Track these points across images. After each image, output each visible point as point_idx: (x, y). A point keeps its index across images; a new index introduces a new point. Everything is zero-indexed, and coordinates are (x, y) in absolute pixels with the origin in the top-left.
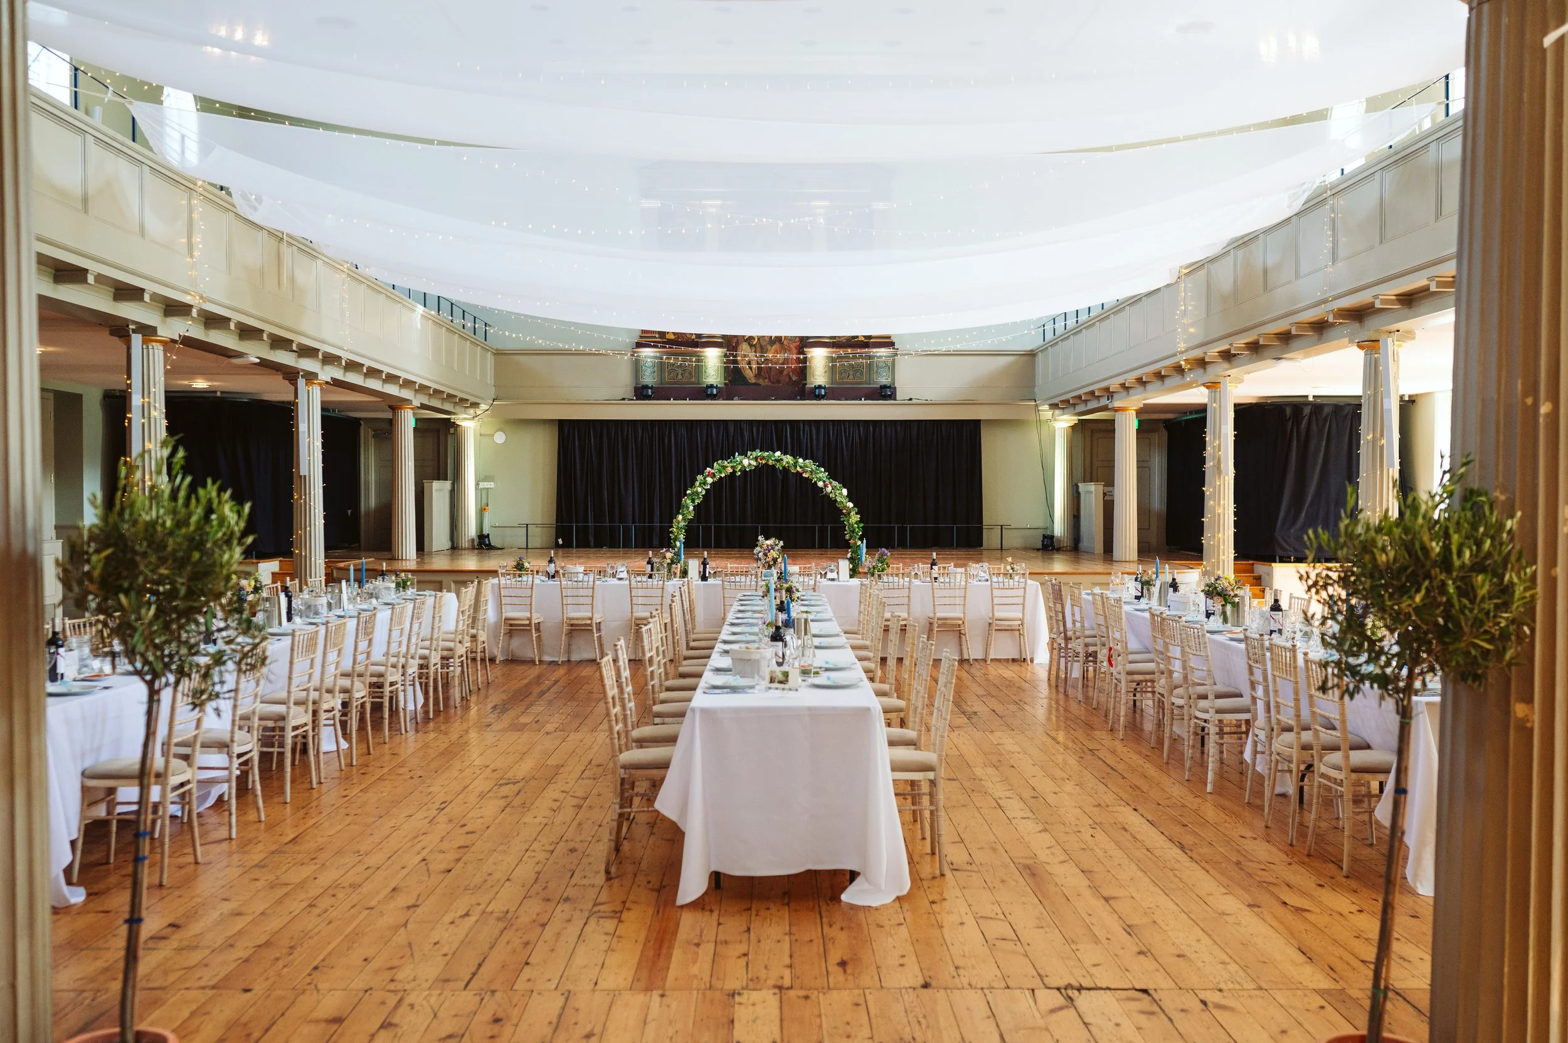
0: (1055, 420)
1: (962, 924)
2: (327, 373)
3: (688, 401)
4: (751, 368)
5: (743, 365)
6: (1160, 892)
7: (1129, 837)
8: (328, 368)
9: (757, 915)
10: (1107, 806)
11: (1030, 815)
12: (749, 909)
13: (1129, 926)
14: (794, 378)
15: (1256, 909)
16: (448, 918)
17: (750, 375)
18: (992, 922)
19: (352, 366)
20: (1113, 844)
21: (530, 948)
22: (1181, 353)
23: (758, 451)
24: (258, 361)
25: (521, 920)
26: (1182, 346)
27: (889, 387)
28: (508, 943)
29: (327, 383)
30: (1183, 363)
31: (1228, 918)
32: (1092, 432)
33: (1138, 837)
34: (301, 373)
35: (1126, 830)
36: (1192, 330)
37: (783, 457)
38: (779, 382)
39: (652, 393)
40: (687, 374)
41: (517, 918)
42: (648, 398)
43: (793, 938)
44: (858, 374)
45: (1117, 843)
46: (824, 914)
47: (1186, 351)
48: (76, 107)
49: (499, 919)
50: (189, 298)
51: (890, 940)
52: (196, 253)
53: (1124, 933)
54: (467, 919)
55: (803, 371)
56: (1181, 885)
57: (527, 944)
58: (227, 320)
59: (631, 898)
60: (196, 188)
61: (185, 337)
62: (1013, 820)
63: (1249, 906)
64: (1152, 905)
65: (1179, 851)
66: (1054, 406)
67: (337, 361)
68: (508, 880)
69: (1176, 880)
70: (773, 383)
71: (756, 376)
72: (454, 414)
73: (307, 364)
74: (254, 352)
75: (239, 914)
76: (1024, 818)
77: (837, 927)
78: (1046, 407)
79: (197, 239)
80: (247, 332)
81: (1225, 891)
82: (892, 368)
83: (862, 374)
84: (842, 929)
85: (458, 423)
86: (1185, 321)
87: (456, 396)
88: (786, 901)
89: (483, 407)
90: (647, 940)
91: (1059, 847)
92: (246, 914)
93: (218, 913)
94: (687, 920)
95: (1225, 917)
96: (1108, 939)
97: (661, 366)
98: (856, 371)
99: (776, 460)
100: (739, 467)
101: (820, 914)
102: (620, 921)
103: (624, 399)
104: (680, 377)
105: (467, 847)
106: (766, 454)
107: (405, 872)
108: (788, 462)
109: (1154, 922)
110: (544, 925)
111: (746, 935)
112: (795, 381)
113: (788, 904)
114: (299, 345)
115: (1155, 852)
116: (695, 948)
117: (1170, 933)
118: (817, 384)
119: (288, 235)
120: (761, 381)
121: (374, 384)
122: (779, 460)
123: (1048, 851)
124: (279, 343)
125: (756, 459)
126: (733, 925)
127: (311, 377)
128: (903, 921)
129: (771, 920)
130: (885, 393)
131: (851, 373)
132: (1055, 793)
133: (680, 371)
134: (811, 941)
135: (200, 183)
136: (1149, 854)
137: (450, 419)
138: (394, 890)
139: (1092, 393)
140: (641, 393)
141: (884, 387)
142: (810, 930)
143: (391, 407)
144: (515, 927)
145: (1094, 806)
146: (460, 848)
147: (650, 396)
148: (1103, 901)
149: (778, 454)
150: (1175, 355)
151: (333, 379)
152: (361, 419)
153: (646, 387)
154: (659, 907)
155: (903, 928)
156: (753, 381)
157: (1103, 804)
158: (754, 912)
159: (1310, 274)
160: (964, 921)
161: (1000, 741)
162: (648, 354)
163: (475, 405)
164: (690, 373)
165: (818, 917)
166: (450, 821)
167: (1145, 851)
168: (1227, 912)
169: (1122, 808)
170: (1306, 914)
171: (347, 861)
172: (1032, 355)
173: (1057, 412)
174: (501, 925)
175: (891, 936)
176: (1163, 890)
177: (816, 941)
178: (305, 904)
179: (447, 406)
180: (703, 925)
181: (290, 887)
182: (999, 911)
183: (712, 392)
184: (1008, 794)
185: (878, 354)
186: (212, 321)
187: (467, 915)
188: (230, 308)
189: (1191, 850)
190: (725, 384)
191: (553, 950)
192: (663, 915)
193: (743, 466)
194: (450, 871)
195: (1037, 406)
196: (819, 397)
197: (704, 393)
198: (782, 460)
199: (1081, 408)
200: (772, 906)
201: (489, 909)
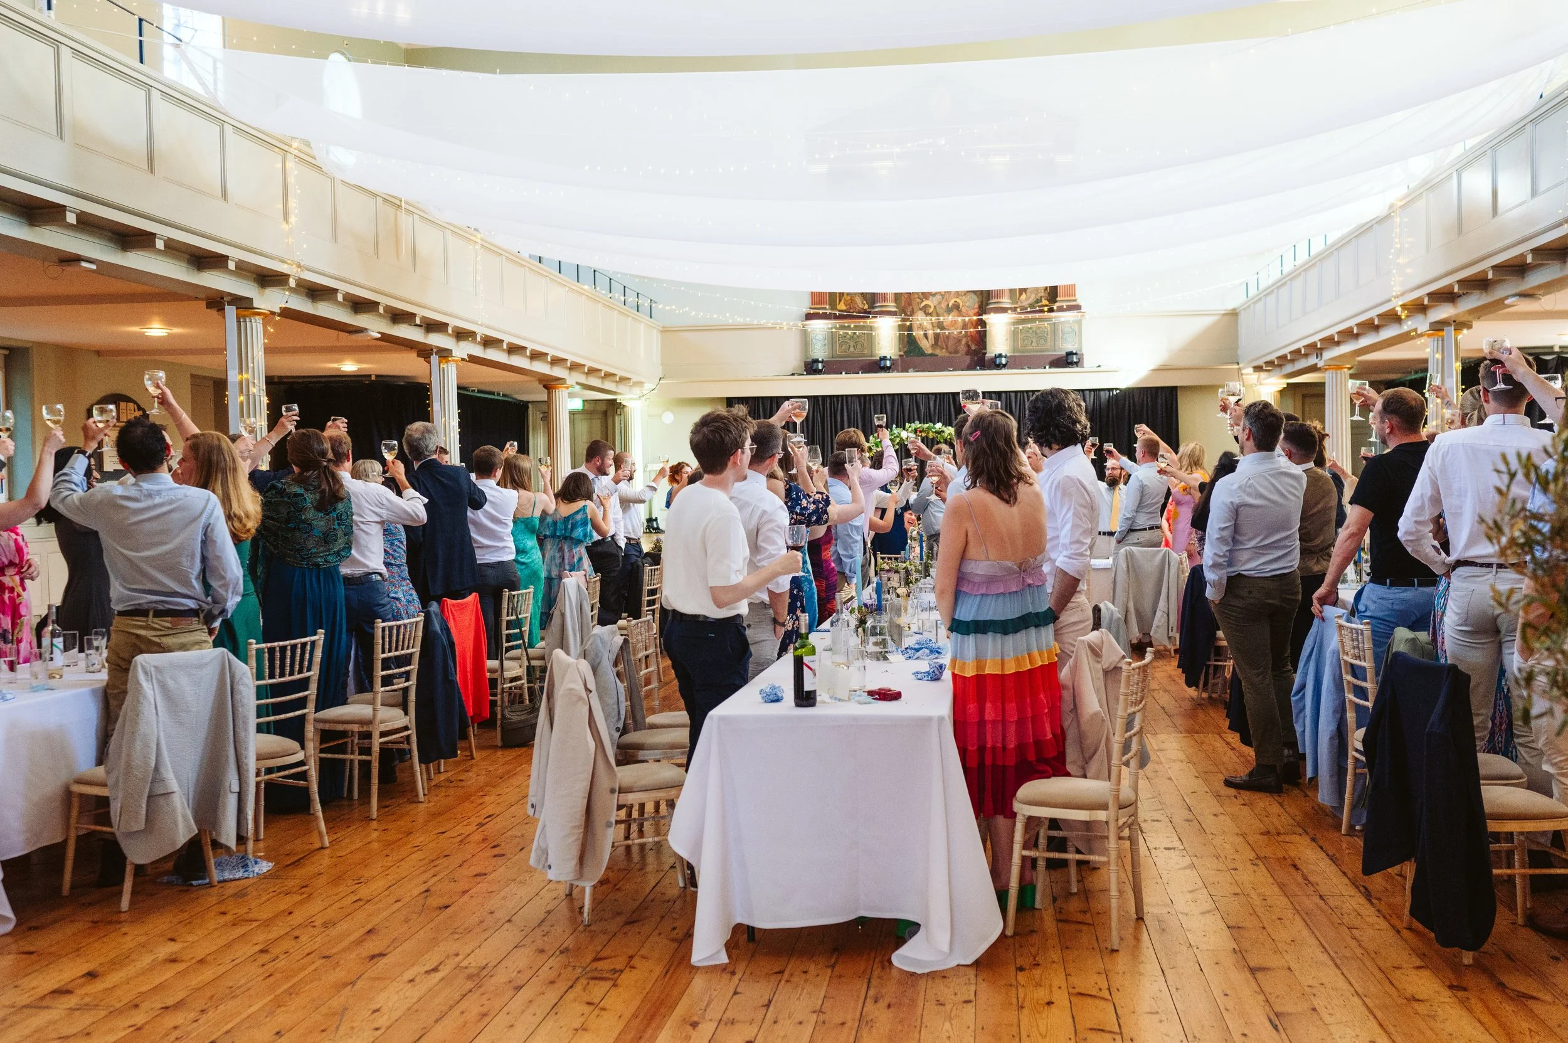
0: (1261, 384)
1: (1050, 1003)
2: (462, 350)
3: (860, 375)
4: (926, 336)
5: (917, 333)
6: (1329, 962)
7: (1299, 879)
8: (463, 344)
9: (788, 981)
10: (1279, 834)
11: (1177, 844)
12: (781, 972)
13: (1277, 1015)
14: (973, 347)
15: (1460, 994)
16: (408, 975)
17: (926, 345)
18: (1089, 1001)
19: (489, 342)
20: (1277, 890)
21: (487, 1020)
22: (1397, 297)
23: (917, 422)
24: (379, 336)
25: (494, 980)
26: (1397, 290)
27: (1076, 354)
28: (462, 1013)
29: (463, 359)
30: (1399, 309)
31: (1420, 1008)
32: (1304, 396)
33: (1311, 878)
34: (435, 350)
35: (1295, 867)
36: (1409, 270)
37: (944, 429)
38: (956, 352)
39: (824, 367)
40: (859, 346)
41: (491, 976)
42: (818, 372)
43: (822, 1017)
44: (1042, 341)
45: (1282, 886)
46: (874, 982)
47: (1402, 294)
48: (141, 61)
49: (470, 977)
50: (286, 266)
51: (947, 1025)
52: (293, 219)
53: (1268, 1024)
54: (433, 975)
55: (981, 339)
56: (1359, 951)
57: (484, 1015)
58: (334, 291)
59: (643, 952)
60: (291, 150)
61: (286, 308)
62: (1153, 851)
63: (1451, 987)
64: (1315, 983)
65: (1362, 900)
66: (1258, 369)
67: (471, 336)
68: (509, 921)
69: (1353, 943)
70: (951, 353)
71: (933, 346)
72: (620, 394)
73: (436, 340)
74: (374, 326)
75: (174, 961)
76: (1169, 849)
77: (883, 1004)
78: (1251, 370)
79: (292, 203)
80: (359, 305)
81: (1418, 963)
82: (1079, 334)
83: (1046, 340)
84: (889, 1006)
85: (624, 403)
86: (1401, 261)
87: (614, 375)
88: (833, 960)
89: (648, 386)
90: (635, 1016)
91: (1205, 891)
92: (182, 961)
93: (152, 957)
94: (698, 983)
95: (1416, 1005)
96: (1244, 1035)
97: (832, 337)
98: (1041, 338)
99: (936, 432)
100: (898, 440)
101: (869, 982)
102: (615, 985)
103: (793, 374)
104: (852, 349)
105: (485, 874)
106: (926, 425)
107: (399, 904)
108: (949, 434)
109: (1314, 1009)
110: (518, 988)
111: (763, 1010)
112: (975, 350)
113: (833, 967)
114: (423, 318)
115: (1333, 902)
116: (690, 1028)
117: (1333, 1029)
118: (997, 352)
119: (406, 203)
120: (938, 352)
121: (517, 361)
122: (940, 432)
123: (1189, 896)
124: (398, 316)
125: (915, 431)
126: (755, 992)
127: (444, 354)
128: (972, 997)
129: (803, 989)
130: (1067, 361)
131: (1034, 340)
132: (1215, 815)
133: (852, 344)
134: (843, 1024)
135: (295, 144)
136: (1321, 903)
137: (615, 400)
138: (369, 931)
139: (1298, 351)
140: (811, 368)
141: (1070, 354)
142: (846, 1008)
143: (545, 387)
144: (482, 990)
145: (1262, 834)
146: (476, 875)
147: (821, 370)
148: (1248, 974)
149: (939, 425)
150: (1389, 301)
151: (470, 356)
152: (528, 402)
153: (816, 361)
154: (671, 965)
155: (970, 1007)
156: (930, 351)
157: (1273, 831)
158: (786, 976)
159: (1548, 190)
160: (1054, 1000)
161: (1163, 746)
162: (819, 327)
163: (640, 384)
164: (863, 345)
165: (865, 986)
166: (484, 840)
167: (1317, 900)
168: (1417, 997)
169: (1297, 837)
170: (1529, 1002)
171: (341, 890)
172: (1234, 314)
173: (1263, 375)
174: (470, 985)
175: (950, 1019)
176: (1332, 959)
177: (849, 1024)
178: (258, 948)
179: (608, 385)
180: (715, 993)
181: (255, 924)
182: (1105, 986)
183: (885, 365)
184: (1157, 816)
185: (1062, 320)
186: (315, 292)
187: (435, 970)
188: (332, 277)
189: (1379, 899)
190: (900, 356)
191: (512, 1026)
192: (671, 977)
193: (902, 439)
194: (447, 907)
195: (1240, 369)
196: (999, 366)
197: (877, 366)
198: (943, 432)
199: (1289, 368)
200: (812, 968)
201: (463, 964)
